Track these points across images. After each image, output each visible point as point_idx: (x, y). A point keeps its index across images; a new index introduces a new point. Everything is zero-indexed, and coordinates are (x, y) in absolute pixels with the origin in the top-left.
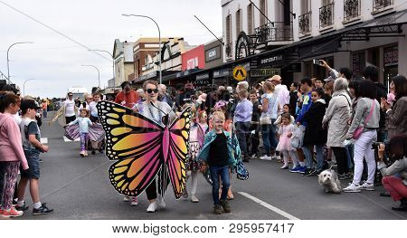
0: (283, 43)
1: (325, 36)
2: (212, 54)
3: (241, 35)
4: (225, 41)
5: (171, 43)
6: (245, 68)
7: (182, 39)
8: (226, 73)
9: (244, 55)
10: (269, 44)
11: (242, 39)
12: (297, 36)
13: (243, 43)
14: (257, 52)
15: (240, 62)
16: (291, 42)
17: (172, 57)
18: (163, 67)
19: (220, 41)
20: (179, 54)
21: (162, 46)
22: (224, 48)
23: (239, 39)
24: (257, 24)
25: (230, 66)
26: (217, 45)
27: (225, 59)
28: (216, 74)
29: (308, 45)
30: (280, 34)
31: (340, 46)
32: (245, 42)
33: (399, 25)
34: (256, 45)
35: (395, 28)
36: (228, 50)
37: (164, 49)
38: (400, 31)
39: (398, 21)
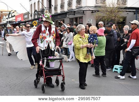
2: (26, 16)
3: (35, 11)
4: (30, 12)
5: (12, 12)
6: (37, 21)
7: (16, 11)
8: (30, 23)
9: (36, 17)
12: (53, 12)
13: (36, 14)
15: (35, 19)
16: (52, 14)
17: (12, 17)
18: (9, 20)
20: (14, 16)
21: (9, 13)
24: (41, 8)
25: (32, 21)
26: (28, 13)
27: (30, 18)
31: (66, 16)
32: (37, 13)
33: (83, 11)
34: (40, 14)
35: (82, 12)
36: (31, 16)
37: (9, 14)
38: (84, 13)
39: (83, 10)
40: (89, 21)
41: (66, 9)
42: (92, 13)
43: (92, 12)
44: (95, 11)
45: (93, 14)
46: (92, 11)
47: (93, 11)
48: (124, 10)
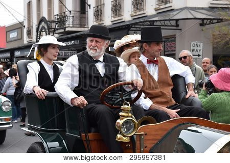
0: (79, 29)
1: (117, 25)
2: (13, 35)
3: (42, 20)
4: (26, 24)
10: (67, 29)
11: (43, 23)
13: (43, 27)
14: (56, 35)
16: (86, 29)
19: (21, 23)
22: (25, 31)
23: (40, 23)
24: (56, 11)
26: (19, 27)
27: (26, 40)
28: (17, 54)
30: (77, 22)
32: (46, 27)
33: (177, 20)
34: (55, 30)
35: (173, 23)
36: (29, 33)
38: (177, 26)
39: (176, 17)
40: (195, 48)
42: (201, 25)
43: (203, 23)
44: (211, 21)
45: (204, 28)
46: (203, 20)
47: (205, 21)
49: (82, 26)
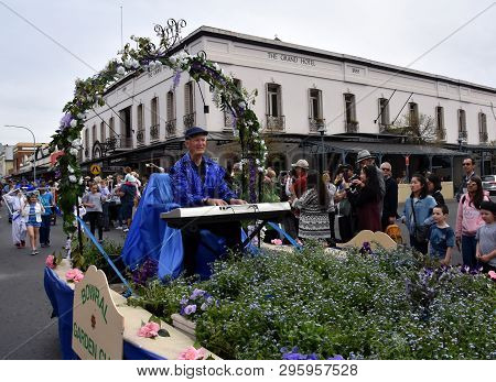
0: (126, 149)
3: (96, 143)
4: (84, 146)
5: (44, 146)
6: (99, 166)
8: (85, 169)
9: (98, 156)
10: (116, 150)
11: (97, 145)
12: (135, 144)
13: (97, 149)
14: (108, 155)
15: (95, 161)
16: (131, 149)
17: (44, 157)
18: (37, 164)
21: (36, 149)
22: (84, 152)
23: (95, 145)
24: (107, 136)
25: (88, 164)
27: (84, 159)
29: (144, 151)
30: (124, 143)
32: (99, 148)
34: (107, 150)
36: (87, 153)
37: (37, 151)
41: (163, 137)
42: (217, 145)
43: (219, 143)
44: (225, 142)
45: (219, 146)
46: (219, 141)
48: (280, 139)
49: (127, 146)
